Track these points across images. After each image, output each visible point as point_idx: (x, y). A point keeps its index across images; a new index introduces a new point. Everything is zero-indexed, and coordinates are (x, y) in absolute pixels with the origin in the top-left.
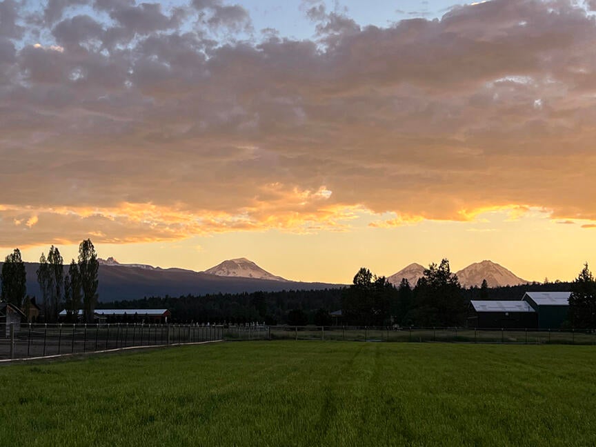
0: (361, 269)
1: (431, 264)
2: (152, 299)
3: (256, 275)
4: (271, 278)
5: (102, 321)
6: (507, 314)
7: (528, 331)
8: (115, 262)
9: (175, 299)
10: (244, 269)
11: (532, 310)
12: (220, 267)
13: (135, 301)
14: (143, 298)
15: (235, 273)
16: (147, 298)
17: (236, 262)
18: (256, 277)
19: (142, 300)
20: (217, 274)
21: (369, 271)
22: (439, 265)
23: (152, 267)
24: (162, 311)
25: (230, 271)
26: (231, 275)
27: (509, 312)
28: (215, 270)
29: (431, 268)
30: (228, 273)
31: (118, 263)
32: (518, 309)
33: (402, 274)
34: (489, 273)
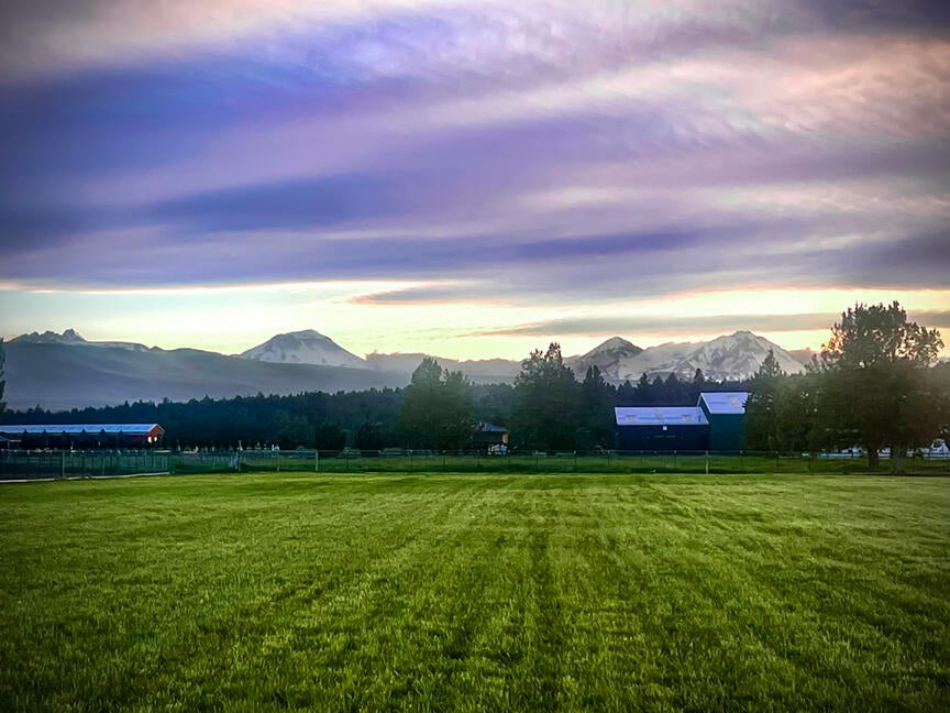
1: (535, 351)
2: (139, 406)
3: (333, 361)
6: (665, 428)
8: (78, 338)
10: (311, 349)
11: (705, 422)
12: (269, 346)
14: (123, 403)
15: (295, 357)
16: (131, 404)
17: (296, 336)
18: (331, 364)
19: (120, 407)
20: (263, 359)
21: (436, 363)
22: (545, 353)
23: (144, 347)
24: (147, 428)
25: (286, 353)
26: (288, 360)
27: (668, 426)
28: (260, 351)
29: (534, 358)
30: (284, 357)
31: (82, 340)
32: (684, 421)
33: (593, 357)
34: (748, 353)
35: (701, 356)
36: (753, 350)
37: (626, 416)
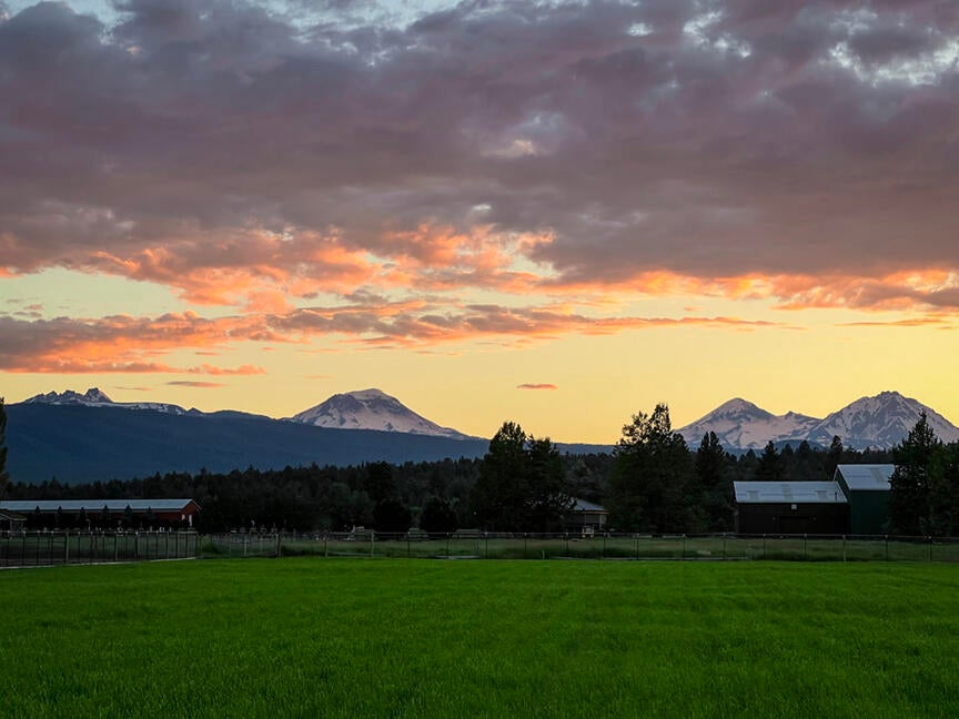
0: (505, 424)
1: (638, 415)
2: (172, 478)
3: (401, 426)
4: (432, 433)
5: (17, 526)
6: (794, 507)
7: (809, 538)
8: (103, 398)
9: (220, 478)
10: (375, 412)
11: (843, 499)
12: (324, 408)
13: (136, 481)
14: (154, 475)
15: (355, 421)
16: (163, 476)
17: (356, 397)
18: (398, 430)
19: (150, 479)
20: (317, 423)
21: (519, 428)
22: (650, 417)
23: (180, 408)
24: (180, 504)
25: (345, 416)
26: (348, 425)
27: (798, 504)
28: (314, 415)
29: (637, 422)
30: (342, 421)
31: (108, 401)
32: (816, 499)
33: (710, 422)
34: (895, 419)
35: (838, 421)
36: (902, 414)
37: (747, 491)
